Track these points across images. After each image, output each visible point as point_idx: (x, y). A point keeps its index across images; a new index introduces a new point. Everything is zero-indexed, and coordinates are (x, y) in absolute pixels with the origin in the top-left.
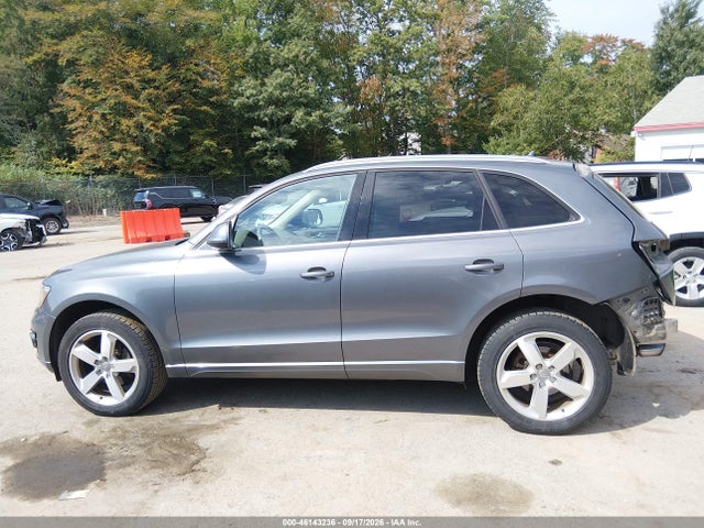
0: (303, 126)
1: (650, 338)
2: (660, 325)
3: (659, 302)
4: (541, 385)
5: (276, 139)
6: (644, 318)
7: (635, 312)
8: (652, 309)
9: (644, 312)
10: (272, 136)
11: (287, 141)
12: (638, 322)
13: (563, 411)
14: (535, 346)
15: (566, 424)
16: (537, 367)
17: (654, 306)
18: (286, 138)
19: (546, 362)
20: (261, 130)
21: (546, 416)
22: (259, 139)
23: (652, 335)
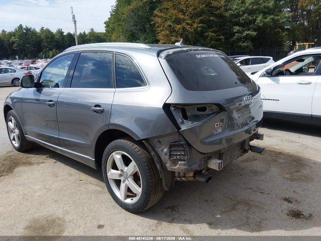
0: (261, 25)
1: (174, 169)
2: (183, 162)
3: (184, 147)
4: (124, 181)
5: (246, 32)
6: (170, 155)
7: (165, 150)
8: (179, 151)
9: (170, 151)
10: (244, 31)
11: (251, 33)
12: (167, 157)
13: (132, 200)
14: (120, 159)
15: (131, 207)
16: (122, 171)
17: (181, 148)
18: (252, 31)
19: (126, 169)
20: (236, 28)
21: (125, 199)
22: (237, 33)
23: (176, 167)
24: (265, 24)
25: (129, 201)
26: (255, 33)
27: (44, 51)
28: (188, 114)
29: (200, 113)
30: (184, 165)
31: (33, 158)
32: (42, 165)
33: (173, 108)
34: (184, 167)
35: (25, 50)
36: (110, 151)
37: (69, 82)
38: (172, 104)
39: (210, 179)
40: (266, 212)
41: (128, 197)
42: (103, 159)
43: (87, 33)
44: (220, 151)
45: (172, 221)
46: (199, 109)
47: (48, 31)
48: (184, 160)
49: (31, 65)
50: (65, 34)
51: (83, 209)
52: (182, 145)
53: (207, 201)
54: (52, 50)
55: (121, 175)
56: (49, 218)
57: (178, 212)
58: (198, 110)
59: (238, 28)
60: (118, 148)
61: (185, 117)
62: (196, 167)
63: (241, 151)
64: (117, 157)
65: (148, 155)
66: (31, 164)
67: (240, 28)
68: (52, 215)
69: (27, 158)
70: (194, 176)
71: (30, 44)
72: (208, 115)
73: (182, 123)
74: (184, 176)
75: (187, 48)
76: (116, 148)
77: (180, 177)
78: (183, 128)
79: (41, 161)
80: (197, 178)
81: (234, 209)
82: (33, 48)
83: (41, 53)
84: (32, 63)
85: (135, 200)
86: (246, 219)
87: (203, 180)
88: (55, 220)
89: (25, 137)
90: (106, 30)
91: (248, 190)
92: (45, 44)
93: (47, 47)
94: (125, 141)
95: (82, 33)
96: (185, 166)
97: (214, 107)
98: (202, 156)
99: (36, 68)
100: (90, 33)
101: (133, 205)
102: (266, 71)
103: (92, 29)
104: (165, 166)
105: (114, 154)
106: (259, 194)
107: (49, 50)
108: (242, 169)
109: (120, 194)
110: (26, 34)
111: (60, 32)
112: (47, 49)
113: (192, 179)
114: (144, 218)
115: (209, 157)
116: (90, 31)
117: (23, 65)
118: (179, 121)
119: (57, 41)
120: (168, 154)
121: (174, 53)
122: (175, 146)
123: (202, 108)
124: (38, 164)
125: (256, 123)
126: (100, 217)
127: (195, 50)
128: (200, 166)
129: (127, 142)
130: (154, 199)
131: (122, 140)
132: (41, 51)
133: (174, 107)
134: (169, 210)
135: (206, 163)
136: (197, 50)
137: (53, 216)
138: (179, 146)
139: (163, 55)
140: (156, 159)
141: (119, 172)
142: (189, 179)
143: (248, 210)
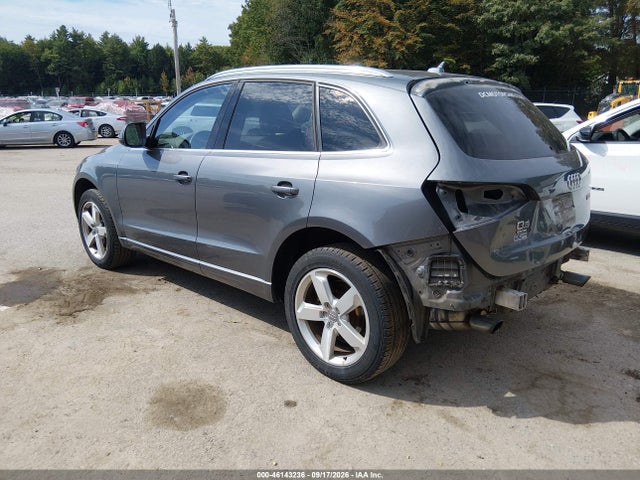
0: (547, 42)
1: (437, 304)
2: (454, 292)
3: (458, 263)
4: (330, 325)
5: (517, 55)
6: (431, 278)
7: (421, 268)
8: (448, 270)
9: (431, 270)
10: (512, 52)
11: (528, 57)
12: (424, 281)
13: (345, 359)
14: (324, 283)
15: (343, 373)
16: (327, 305)
17: (452, 266)
18: (529, 54)
19: (335, 302)
20: (500, 47)
21: (331, 358)
22: (499, 56)
23: (441, 300)
24: (555, 41)
25: (338, 361)
26: (533, 59)
27: (107, 79)
28: (468, 203)
29: (490, 202)
30: (458, 296)
31: (135, 280)
32: (155, 293)
33: (441, 191)
34: (457, 301)
35: (69, 76)
36: (303, 270)
37: (223, 137)
38: (441, 182)
39: (499, 325)
40: (595, 393)
41: (335, 354)
42: (289, 283)
43: (193, 46)
44: (520, 275)
45: (421, 400)
46: (488, 195)
47: (117, 40)
48: (457, 289)
49: (86, 108)
50: (150, 47)
51: (251, 373)
52: (455, 261)
53: (480, 370)
54: (122, 78)
55: (323, 314)
56: (191, 387)
57: (429, 386)
58: (485, 196)
59: (502, 46)
60: (324, 263)
61: (463, 208)
62: (476, 303)
63: (548, 280)
64: (319, 279)
65: (383, 277)
66: (132, 291)
67: (506, 47)
68: (196, 382)
69: (123, 280)
70: (466, 321)
71: (80, 66)
72: (506, 206)
73: (459, 217)
74: (446, 321)
75: (462, 79)
76: (317, 263)
77: (437, 321)
78: (461, 227)
79: (150, 286)
80: (472, 324)
81: (533, 386)
82: (86, 74)
83: (102, 85)
84: (87, 104)
85: (352, 359)
86: (560, 405)
87: (485, 327)
88: (203, 390)
89: (118, 240)
90: (232, 43)
91: (556, 355)
92: (109, 65)
93: (113, 72)
94: (337, 250)
95: (184, 46)
96: (458, 298)
97: (516, 192)
98: (489, 282)
99: (99, 114)
100: (199, 47)
101: (347, 368)
102: (581, 131)
103: (204, 40)
104: (419, 298)
105: (312, 273)
106: (579, 362)
107: (117, 79)
108: (539, 318)
109: (321, 348)
110: (73, 45)
111: (141, 44)
112: (114, 76)
113: (460, 326)
114: (368, 394)
115: (499, 285)
116: (199, 43)
117: (69, 106)
118: (453, 213)
119: (134, 61)
120: (427, 276)
121: (440, 87)
122: (441, 261)
123: (494, 192)
124: (146, 291)
125: (578, 229)
126: (285, 388)
127: (474, 83)
128: (484, 300)
129: (342, 251)
130: (390, 359)
131: (331, 249)
132: (103, 80)
133: (443, 188)
134: (413, 383)
135: (494, 296)
136: (478, 83)
137: (199, 384)
138: (448, 261)
139: (420, 89)
140: (402, 284)
141: (321, 308)
142: (454, 325)
143: (562, 389)
